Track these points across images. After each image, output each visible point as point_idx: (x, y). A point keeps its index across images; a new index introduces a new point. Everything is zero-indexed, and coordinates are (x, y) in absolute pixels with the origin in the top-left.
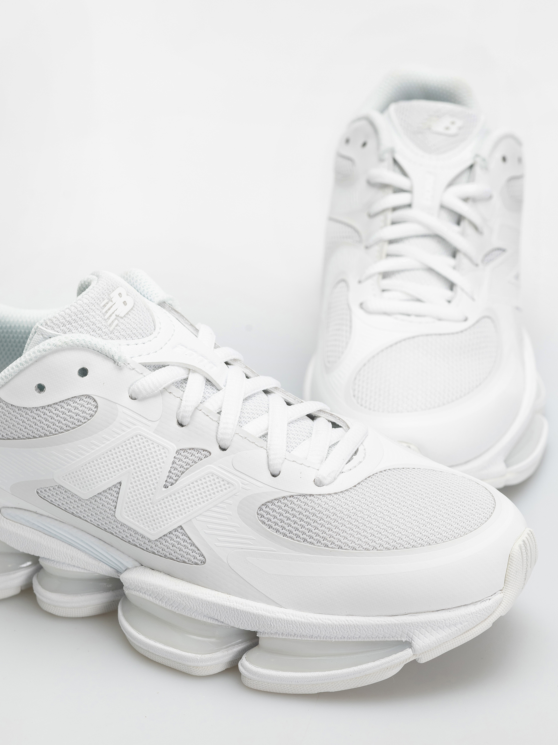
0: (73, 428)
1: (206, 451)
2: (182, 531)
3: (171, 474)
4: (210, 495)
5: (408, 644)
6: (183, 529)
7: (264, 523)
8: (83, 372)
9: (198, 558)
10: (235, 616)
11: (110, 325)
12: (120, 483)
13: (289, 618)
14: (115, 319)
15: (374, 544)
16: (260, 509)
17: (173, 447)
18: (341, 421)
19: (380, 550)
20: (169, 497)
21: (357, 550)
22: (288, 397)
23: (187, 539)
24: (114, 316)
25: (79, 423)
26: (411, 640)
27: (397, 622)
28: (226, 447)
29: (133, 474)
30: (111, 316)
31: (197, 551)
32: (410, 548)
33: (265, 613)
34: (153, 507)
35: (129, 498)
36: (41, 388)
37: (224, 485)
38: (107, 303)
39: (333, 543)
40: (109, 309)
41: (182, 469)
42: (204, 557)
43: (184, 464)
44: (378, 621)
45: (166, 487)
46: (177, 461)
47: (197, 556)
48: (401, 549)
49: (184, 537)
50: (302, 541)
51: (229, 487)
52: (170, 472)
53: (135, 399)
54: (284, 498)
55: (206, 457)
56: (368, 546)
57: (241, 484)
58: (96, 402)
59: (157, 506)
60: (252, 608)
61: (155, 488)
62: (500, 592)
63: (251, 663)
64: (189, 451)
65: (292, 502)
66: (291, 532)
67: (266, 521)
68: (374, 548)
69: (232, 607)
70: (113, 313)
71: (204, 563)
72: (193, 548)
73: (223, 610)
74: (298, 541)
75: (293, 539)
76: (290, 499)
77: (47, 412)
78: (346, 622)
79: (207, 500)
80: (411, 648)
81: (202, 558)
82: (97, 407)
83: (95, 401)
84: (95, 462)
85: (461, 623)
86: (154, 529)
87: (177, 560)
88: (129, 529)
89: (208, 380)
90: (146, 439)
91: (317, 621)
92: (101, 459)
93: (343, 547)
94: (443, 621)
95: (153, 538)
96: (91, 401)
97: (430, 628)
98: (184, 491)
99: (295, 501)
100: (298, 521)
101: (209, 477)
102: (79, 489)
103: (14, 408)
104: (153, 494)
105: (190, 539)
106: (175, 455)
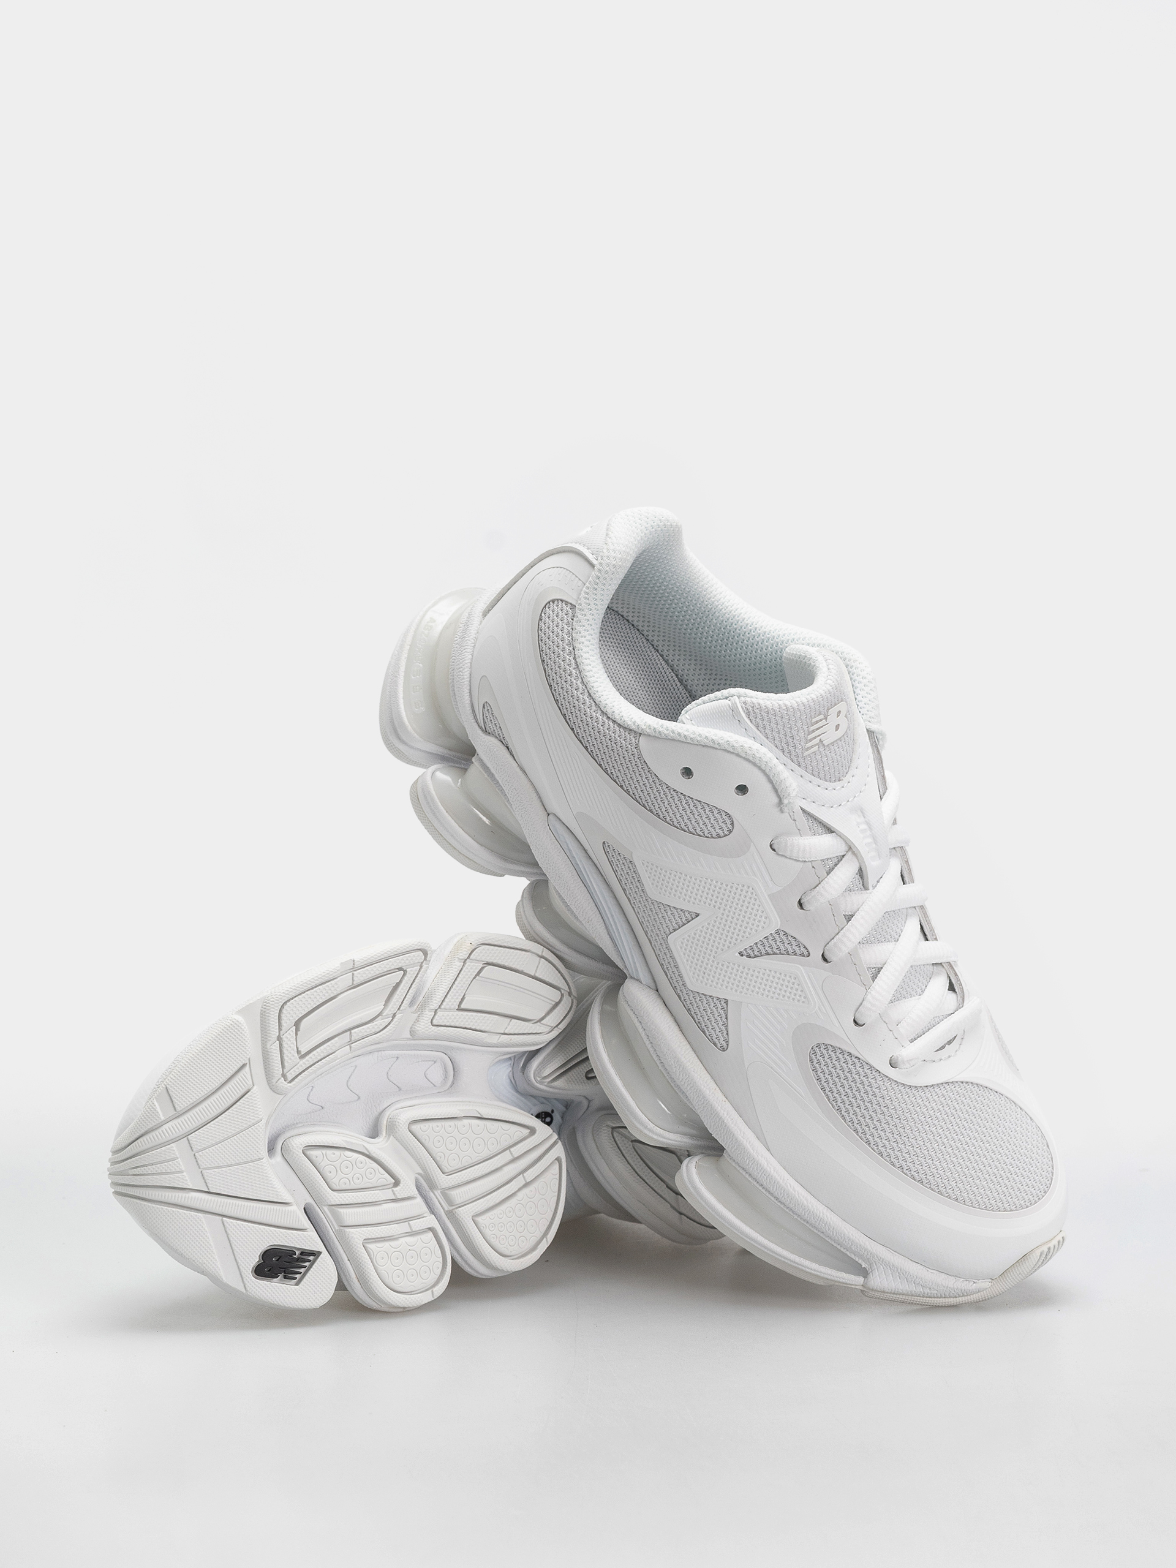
0: (691, 833)
1: (807, 949)
2: (724, 1005)
3: (755, 947)
4: (779, 994)
5: (865, 1273)
6: (727, 1004)
7: (811, 1060)
8: (742, 789)
9: (721, 1041)
10: (717, 1124)
11: (808, 749)
12: (697, 915)
13: (769, 1169)
14: (817, 744)
15: (903, 1163)
16: (818, 1046)
17: (776, 923)
18: (960, 988)
19: (904, 1173)
20: (736, 965)
21: (882, 1157)
22: (926, 923)
23: (724, 1016)
24: (817, 741)
25: (701, 833)
26: (870, 1270)
27: (869, 1248)
28: (829, 960)
29: (717, 918)
30: (815, 738)
31: (725, 1034)
32: (935, 1191)
33: (749, 1146)
34: (713, 961)
35: (695, 934)
36: (687, 772)
37: (800, 996)
38: (821, 720)
39: (864, 1133)
40: (818, 729)
41: (769, 950)
42: (728, 1045)
43: (775, 947)
44: (852, 1235)
45: (741, 954)
46: (771, 938)
47: (722, 1039)
48: (926, 1187)
49: (722, 1012)
50: (837, 1108)
51: (803, 1002)
52: (756, 944)
53: (774, 850)
54: (850, 1054)
55: (802, 955)
56: (896, 1161)
57: (817, 1007)
58: (733, 826)
59: (718, 963)
60: (739, 1132)
61: (729, 947)
62: (990, 1280)
63: (699, 1174)
64: (789, 937)
65: (854, 1064)
66: (831, 1091)
67: (815, 1061)
68: (901, 1167)
69: (721, 1115)
70: (819, 736)
71: (724, 1050)
72: (723, 1028)
73: (710, 1109)
74: (832, 1105)
75: (829, 1100)
76: (855, 1060)
77: (676, 798)
78: (822, 1214)
79: (772, 998)
80: (865, 1277)
81: (724, 1044)
82: (730, 832)
83: (732, 824)
84: (688, 877)
85: (930, 1288)
86: (697, 980)
87: (698, 1023)
88: (672, 957)
89: (860, 870)
90: (756, 897)
91: (793, 1192)
92: (696, 879)
93: (872, 1145)
94: (915, 1277)
95: (689, 986)
96: (729, 822)
97: (897, 1274)
98: (756, 972)
99: (858, 1065)
100: (847, 1086)
101: (790, 977)
102: (650, 884)
103: (645, 766)
104: (722, 950)
105: (726, 1018)
106: (773, 932)
